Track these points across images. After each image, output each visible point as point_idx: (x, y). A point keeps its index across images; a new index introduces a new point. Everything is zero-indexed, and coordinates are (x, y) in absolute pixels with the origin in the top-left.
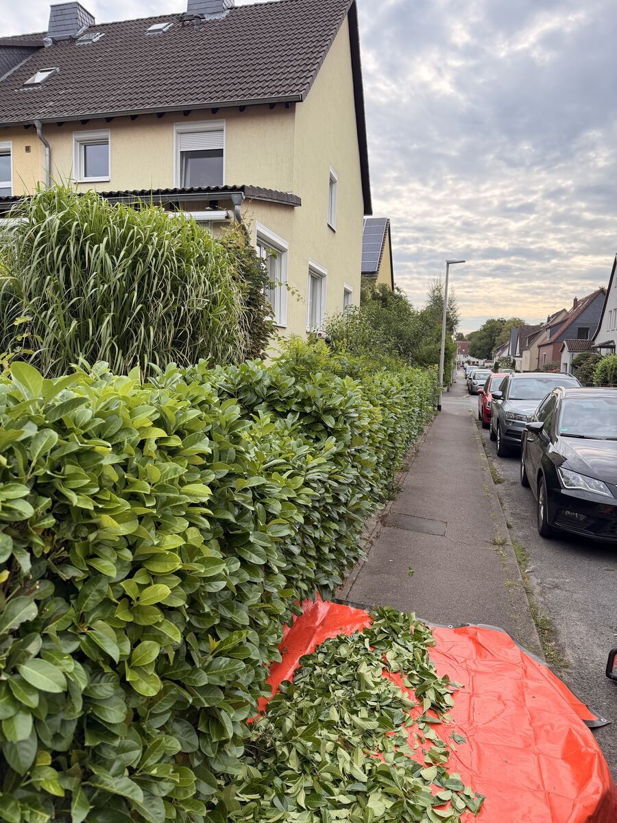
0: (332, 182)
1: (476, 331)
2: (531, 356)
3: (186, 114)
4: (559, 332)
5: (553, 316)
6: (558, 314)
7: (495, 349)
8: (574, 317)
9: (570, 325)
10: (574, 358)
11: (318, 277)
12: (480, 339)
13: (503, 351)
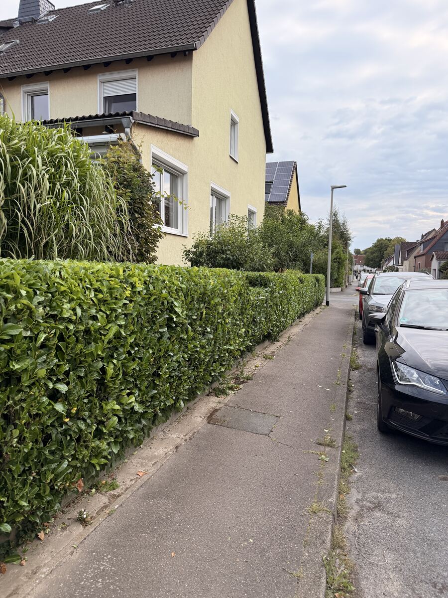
0: (234, 123)
1: (369, 247)
2: (409, 265)
3: (107, 66)
4: (430, 246)
5: (425, 235)
6: (429, 233)
7: (383, 260)
8: (441, 234)
9: (438, 240)
10: (441, 265)
11: (223, 199)
12: (372, 253)
13: (389, 262)
